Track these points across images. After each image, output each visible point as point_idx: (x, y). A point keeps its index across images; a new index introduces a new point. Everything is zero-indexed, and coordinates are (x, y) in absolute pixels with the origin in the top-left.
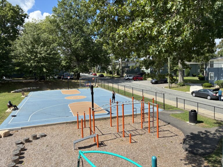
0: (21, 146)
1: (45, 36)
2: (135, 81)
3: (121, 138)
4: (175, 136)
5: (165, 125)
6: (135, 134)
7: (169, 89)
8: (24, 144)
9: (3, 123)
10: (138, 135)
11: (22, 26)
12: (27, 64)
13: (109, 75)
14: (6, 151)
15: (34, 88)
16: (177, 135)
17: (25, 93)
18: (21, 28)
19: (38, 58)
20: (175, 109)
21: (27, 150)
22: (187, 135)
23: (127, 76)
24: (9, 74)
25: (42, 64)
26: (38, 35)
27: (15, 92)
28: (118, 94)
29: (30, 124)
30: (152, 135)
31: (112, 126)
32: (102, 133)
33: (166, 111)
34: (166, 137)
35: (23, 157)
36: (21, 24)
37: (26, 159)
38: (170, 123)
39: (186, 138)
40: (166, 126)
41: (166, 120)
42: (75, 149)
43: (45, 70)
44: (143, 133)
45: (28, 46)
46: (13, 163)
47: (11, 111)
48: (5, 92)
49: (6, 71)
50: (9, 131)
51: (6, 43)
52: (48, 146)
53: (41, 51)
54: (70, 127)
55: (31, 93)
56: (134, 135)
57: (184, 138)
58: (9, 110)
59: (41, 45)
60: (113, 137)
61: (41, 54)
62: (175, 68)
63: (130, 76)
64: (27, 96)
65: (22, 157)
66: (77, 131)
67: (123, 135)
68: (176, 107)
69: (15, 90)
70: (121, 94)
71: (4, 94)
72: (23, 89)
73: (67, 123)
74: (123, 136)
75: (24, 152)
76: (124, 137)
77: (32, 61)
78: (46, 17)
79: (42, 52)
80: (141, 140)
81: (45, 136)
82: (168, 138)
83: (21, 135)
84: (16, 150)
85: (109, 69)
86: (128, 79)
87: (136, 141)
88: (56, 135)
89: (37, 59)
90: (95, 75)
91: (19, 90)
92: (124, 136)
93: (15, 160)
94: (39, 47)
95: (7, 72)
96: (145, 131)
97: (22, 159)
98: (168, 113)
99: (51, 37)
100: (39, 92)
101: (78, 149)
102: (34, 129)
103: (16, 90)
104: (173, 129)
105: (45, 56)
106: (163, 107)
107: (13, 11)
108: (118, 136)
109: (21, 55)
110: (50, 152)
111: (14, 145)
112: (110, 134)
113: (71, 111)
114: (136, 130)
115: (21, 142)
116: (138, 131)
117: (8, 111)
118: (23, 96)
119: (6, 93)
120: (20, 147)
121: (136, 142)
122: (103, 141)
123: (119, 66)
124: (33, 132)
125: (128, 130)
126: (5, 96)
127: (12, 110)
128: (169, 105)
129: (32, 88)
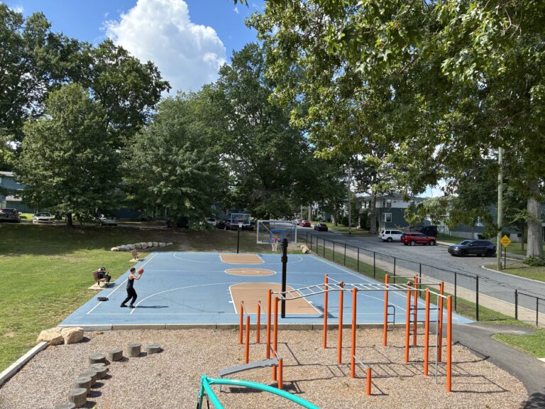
0: (100, 367)
1: (195, 127)
2: (406, 244)
3: (344, 380)
4: (500, 392)
5: (475, 361)
6: (384, 374)
7: (498, 272)
8: (109, 363)
9: (76, 313)
10: (393, 377)
11: (153, 108)
12: (151, 188)
13: (341, 227)
14: (64, 375)
15: (160, 243)
16: (505, 391)
17: (139, 254)
18: (151, 111)
19: (176, 176)
20: (508, 322)
21: (112, 379)
22: (536, 392)
23: (388, 232)
24: (111, 208)
25: (184, 189)
26: (181, 124)
27: (120, 250)
28: (357, 273)
29: (132, 320)
30: (434, 381)
31: (326, 347)
32: (298, 359)
33: (481, 325)
34: (474, 392)
35: (99, 394)
36: (151, 104)
37: (105, 399)
38: (489, 357)
39: (532, 400)
40: (477, 364)
41: (479, 348)
42: (221, 392)
43: (188, 204)
44: (409, 375)
45: (157, 148)
46: (70, 403)
47: (99, 288)
48: (98, 247)
49: (107, 201)
50: (83, 331)
51: (115, 142)
52: (160, 375)
53: (184, 161)
54: (223, 338)
55: (152, 254)
56: (381, 377)
57: (526, 400)
58: (95, 286)
59: (186, 148)
60: (324, 375)
61: (183, 168)
62: (517, 217)
63: (393, 233)
64: (142, 260)
65: (96, 392)
66: (237, 347)
67: (351, 372)
68: (514, 316)
69: (120, 245)
70: (364, 274)
71: (96, 251)
72: (138, 244)
73: (217, 327)
74: (352, 375)
75: (103, 381)
76: (355, 376)
77: (162, 183)
78: (205, 87)
79: (186, 164)
80: (400, 391)
81: (160, 351)
82: (479, 395)
83: (108, 344)
84: (86, 375)
85: (343, 213)
86: (390, 240)
87: (386, 392)
88: (184, 353)
89: (173, 178)
90: (308, 225)
91: (129, 245)
92: (354, 373)
93: (75, 396)
94: (182, 151)
95: (108, 204)
96: (414, 370)
97: (95, 396)
98: (489, 331)
99: (210, 130)
100: (170, 253)
101: (229, 390)
102: (139, 332)
103: (123, 246)
104: (499, 374)
105: (191, 172)
106: (475, 313)
107: (137, 75)
108: (338, 373)
109: (142, 167)
110: (161, 390)
111: (87, 363)
112: (319, 367)
113: (233, 302)
114: (389, 364)
115: (103, 357)
116: (396, 367)
117: (95, 288)
118: (133, 260)
119: (102, 251)
120: (96, 369)
121: (383, 394)
122: (296, 382)
123: (367, 205)
124: (136, 339)
125: (368, 362)
126: (97, 255)
127: (103, 287)
128: (494, 312)
129: (156, 244)
